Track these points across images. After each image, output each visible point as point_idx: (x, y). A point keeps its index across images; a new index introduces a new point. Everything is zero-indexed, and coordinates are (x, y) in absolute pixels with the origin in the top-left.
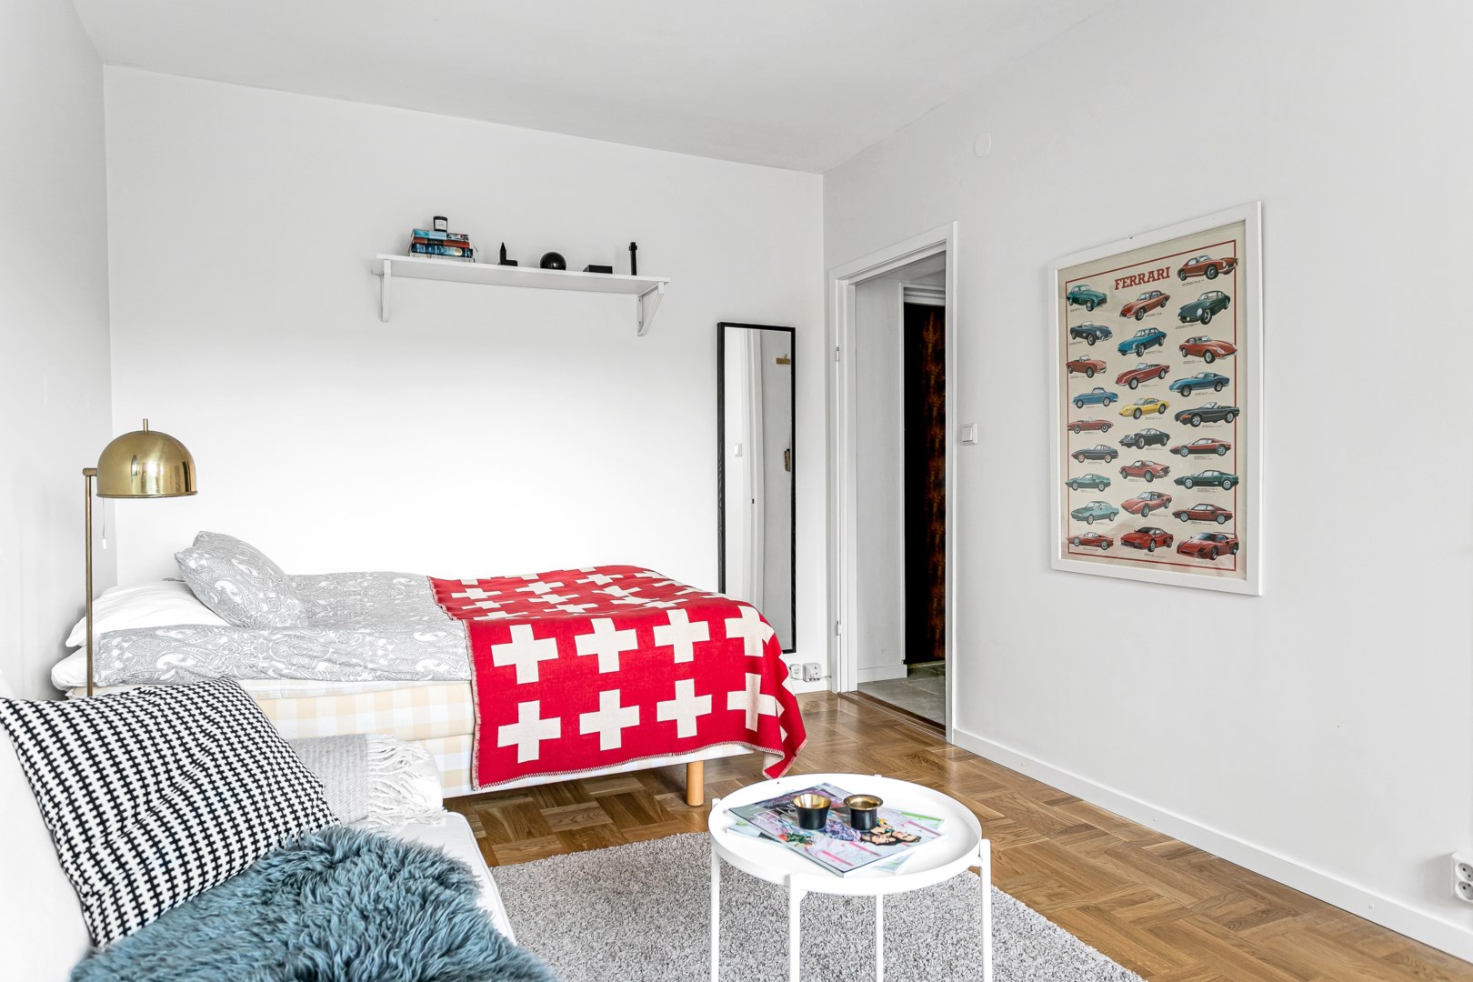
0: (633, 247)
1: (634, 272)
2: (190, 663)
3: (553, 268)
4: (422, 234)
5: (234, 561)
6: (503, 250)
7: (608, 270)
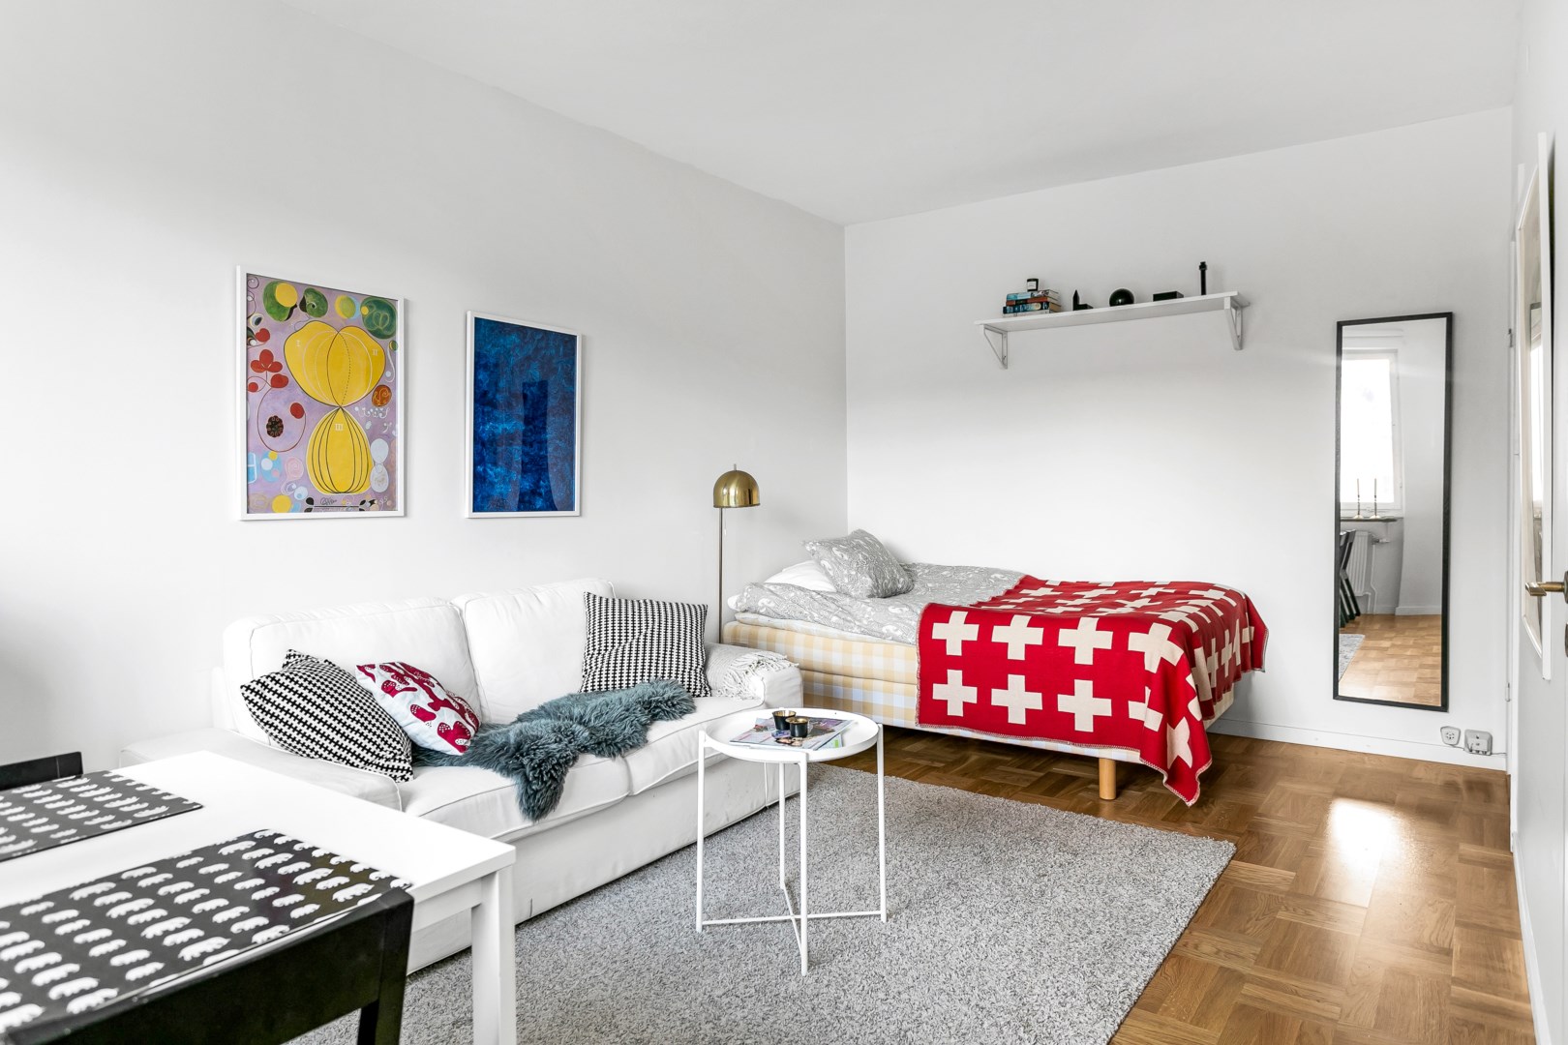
0: (1203, 266)
1: (1204, 292)
2: (772, 605)
3: (1119, 304)
4: (1012, 297)
5: (834, 549)
6: (1076, 297)
7: (1173, 295)
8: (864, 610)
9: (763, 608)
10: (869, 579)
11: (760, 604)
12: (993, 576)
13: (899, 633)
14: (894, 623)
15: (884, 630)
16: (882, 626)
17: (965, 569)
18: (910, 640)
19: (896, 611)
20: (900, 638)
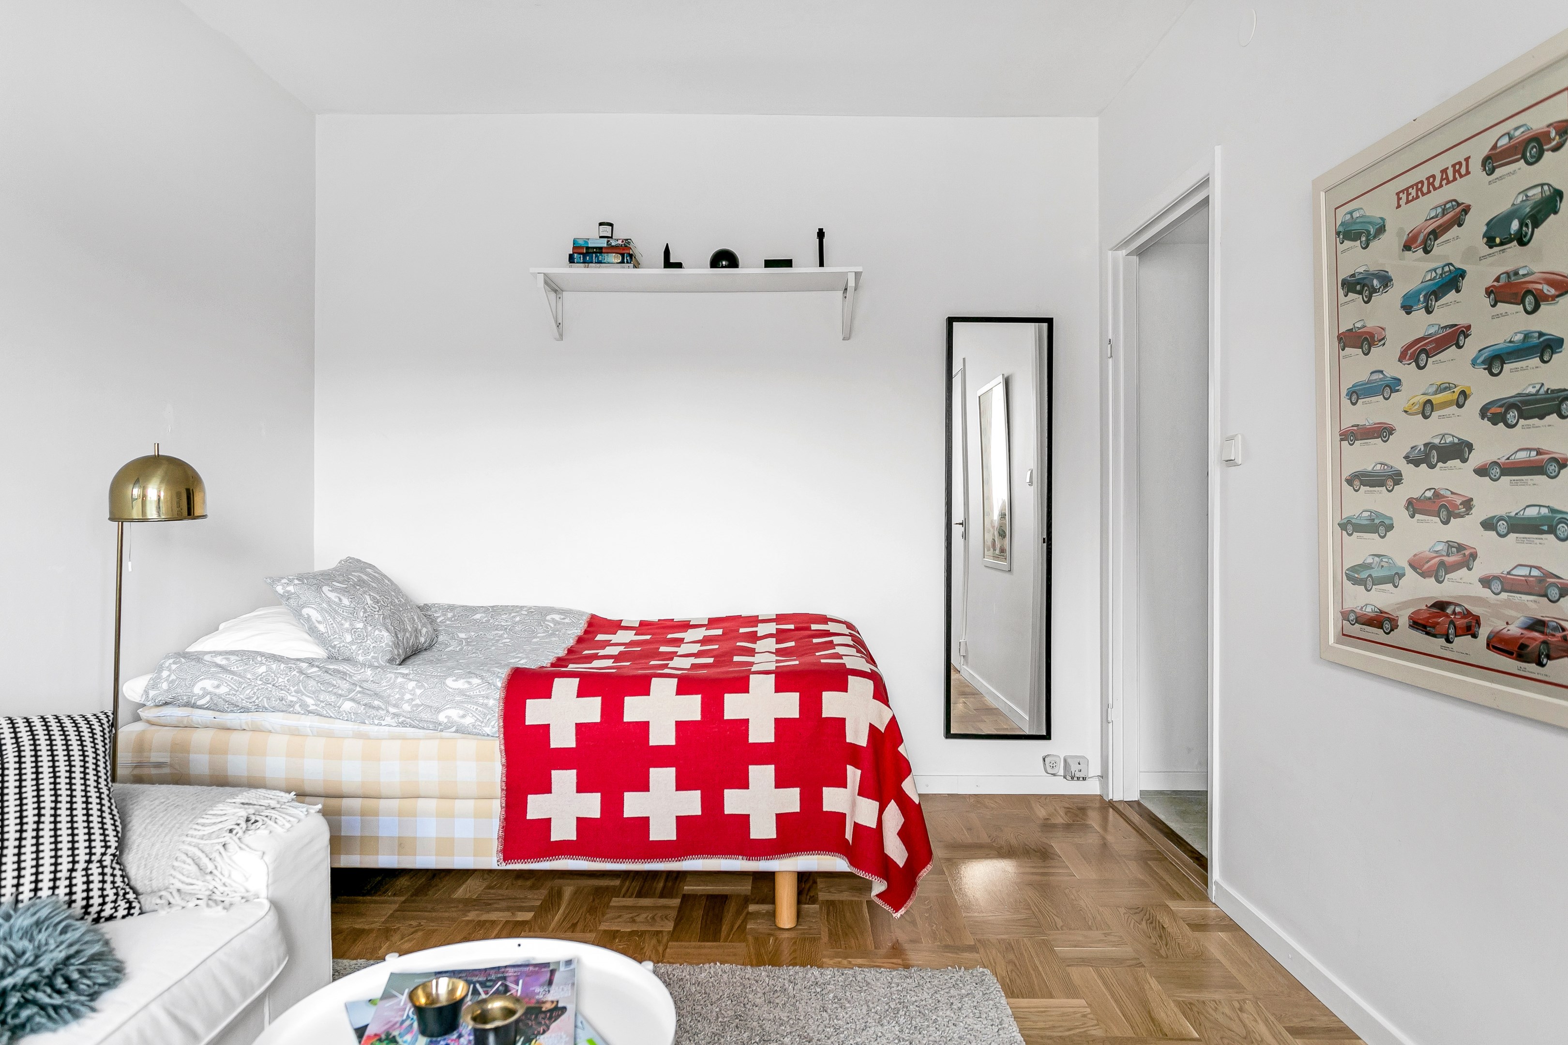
0: (821, 234)
1: (821, 264)
2: (223, 690)
3: (723, 267)
4: (581, 243)
5: (325, 589)
6: (667, 252)
7: (788, 263)
8: (402, 687)
9: (203, 697)
10: (385, 634)
11: (197, 690)
12: (548, 618)
13: (468, 721)
14: (458, 705)
15: (442, 717)
16: (438, 710)
17: (505, 609)
18: (488, 730)
19: (461, 684)
20: (471, 729)
